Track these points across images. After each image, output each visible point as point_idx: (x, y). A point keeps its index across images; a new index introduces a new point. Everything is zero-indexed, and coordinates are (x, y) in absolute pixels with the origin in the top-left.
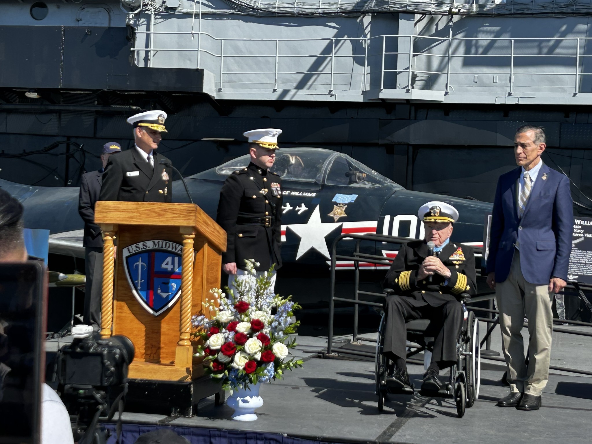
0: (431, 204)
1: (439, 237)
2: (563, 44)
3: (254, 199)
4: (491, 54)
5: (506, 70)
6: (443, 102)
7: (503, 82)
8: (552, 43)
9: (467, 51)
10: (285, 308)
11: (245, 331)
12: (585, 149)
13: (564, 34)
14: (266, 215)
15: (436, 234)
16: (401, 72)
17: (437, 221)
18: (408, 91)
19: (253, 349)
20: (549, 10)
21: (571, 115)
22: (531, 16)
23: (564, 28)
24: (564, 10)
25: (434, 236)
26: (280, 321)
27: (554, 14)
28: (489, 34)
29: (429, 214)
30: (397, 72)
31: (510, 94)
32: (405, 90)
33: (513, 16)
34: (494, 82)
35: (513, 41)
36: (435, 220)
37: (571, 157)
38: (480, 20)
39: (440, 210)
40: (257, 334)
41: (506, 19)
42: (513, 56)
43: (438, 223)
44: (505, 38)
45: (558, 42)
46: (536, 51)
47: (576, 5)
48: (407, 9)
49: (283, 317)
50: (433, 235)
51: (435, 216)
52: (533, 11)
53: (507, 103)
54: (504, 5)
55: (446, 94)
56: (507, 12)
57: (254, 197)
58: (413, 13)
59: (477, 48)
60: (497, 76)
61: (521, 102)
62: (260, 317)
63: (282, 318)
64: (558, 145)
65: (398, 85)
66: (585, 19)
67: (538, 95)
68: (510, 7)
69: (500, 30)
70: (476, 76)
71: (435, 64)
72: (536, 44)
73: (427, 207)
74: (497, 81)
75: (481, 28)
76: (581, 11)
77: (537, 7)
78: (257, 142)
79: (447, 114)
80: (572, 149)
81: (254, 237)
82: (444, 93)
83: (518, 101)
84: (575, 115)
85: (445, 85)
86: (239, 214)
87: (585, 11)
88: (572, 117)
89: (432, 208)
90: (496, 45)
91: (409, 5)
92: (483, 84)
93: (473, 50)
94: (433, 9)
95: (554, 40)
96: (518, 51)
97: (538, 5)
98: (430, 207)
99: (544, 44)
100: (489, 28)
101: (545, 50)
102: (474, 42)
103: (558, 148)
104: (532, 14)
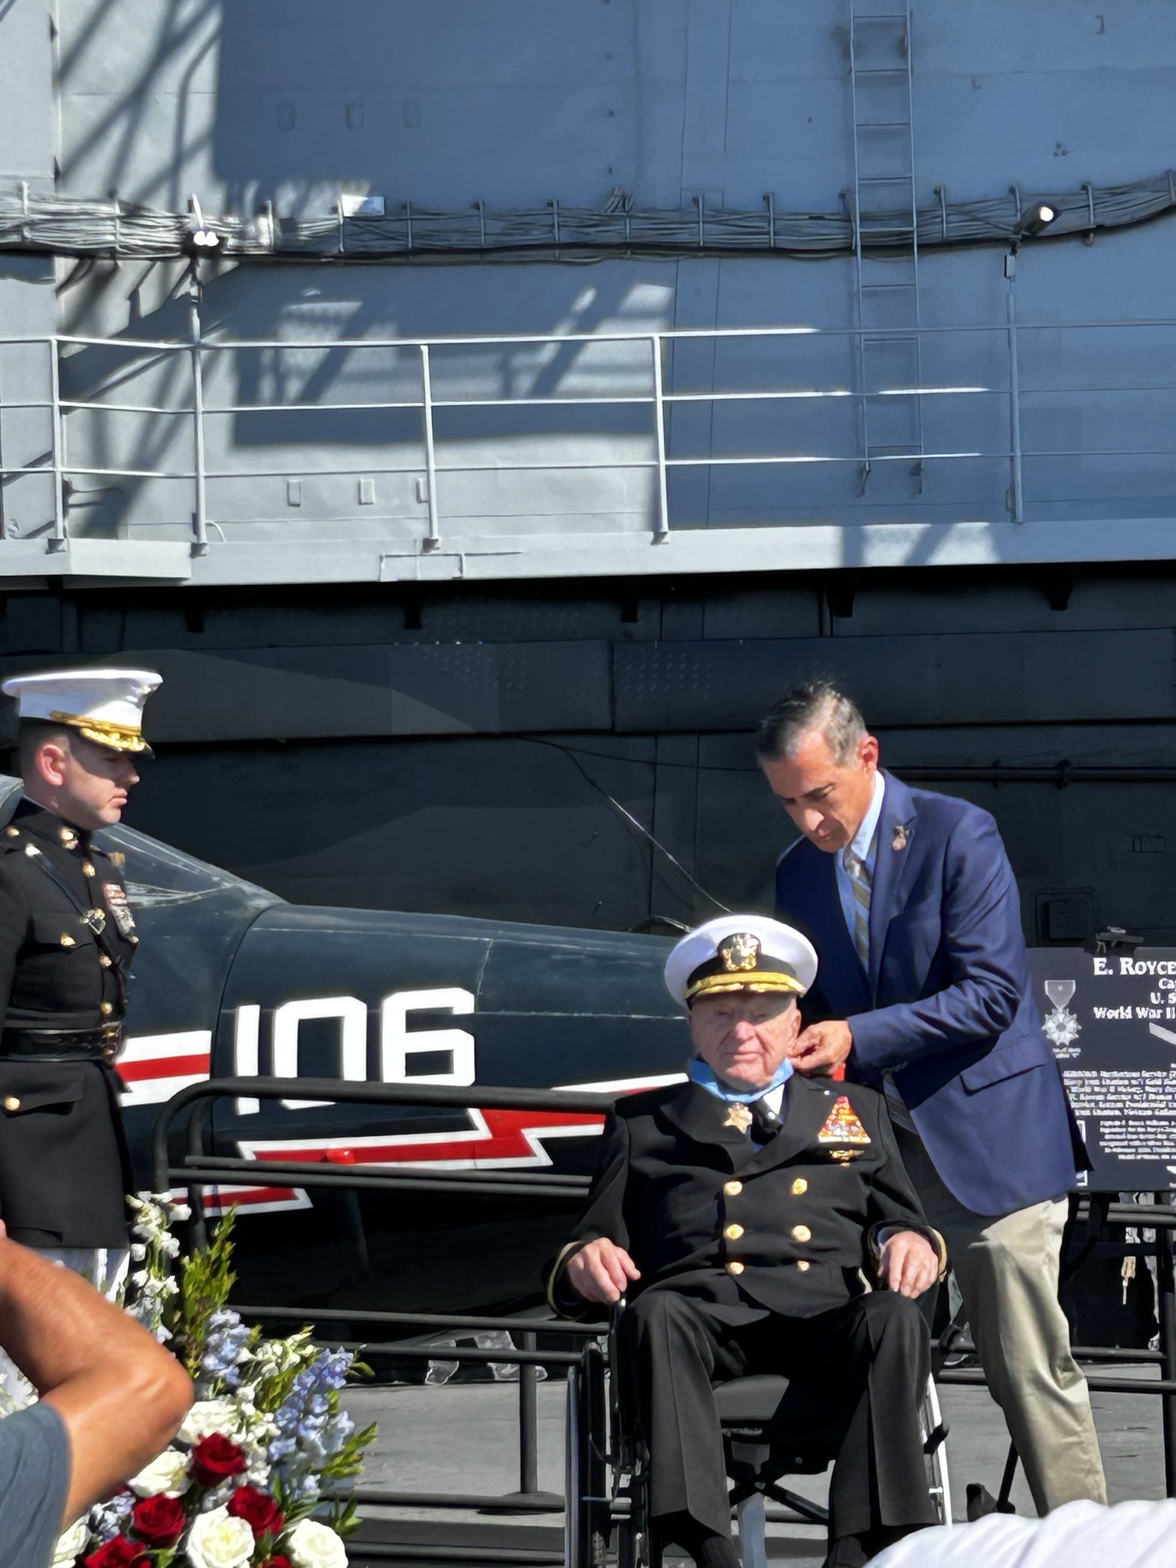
0: (718, 929)
1: (762, 1051)
2: (587, 356)
3: (67, 950)
4: (337, 400)
5: (405, 458)
6: (185, 583)
7: (396, 502)
8: (546, 355)
9: (246, 391)
10: (319, 1376)
11: (168, 1489)
12: (701, 732)
13: (589, 321)
14: (103, 1018)
15: (750, 1038)
16: (14, 476)
17: (753, 987)
18: (53, 545)
19: (224, 1557)
20: (536, 236)
21: (640, 613)
22: (476, 257)
23: (587, 298)
24: (595, 235)
25: (742, 1048)
26: (303, 1433)
27: (557, 252)
28: (321, 328)
29: (716, 966)
30: (5, 476)
31: (428, 544)
32: (41, 541)
33: (412, 259)
34: (360, 503)
35: (425, 350)
36: (746, 984)
37: (654, 764)
38: (289, 277)
39: (759, 946)
40: (223, 1492)
41: (387, 270)
42: (429, 404)
43: (754, 994)
44: (380, 341)
45: (568, 352)
46: (492, 384)
47: (631, 217)
48: (24, 237)
49: (317, 1416)
50: (741, 1042)
51: (742, 970)
52: (483, 241)
53: (420, 577)
54: (378, 219)
55: (196, 550)
56: (391, 246)
57: (68, 941)
58: (47, 253)
59: (280, 379)
60: (371, 480)
61: (474, 571)
62: (221, 1425)
63: (311, 1420)
64: (604, 723)
65: (8, 524)
66: (667, 266)
67: (525, 541)
68: (395, 226)
69: (360, 310)
70: (293, 480)
71: (124, 438)
72: (493, 359)
73: (703, 942)
74: (374, 499)
75: (294, 307)
76: (652, 236)
77: (496, 226)
78: (72, 722)
79: (195, 626)
80: (654, 734)
81: (63, 1108)
82: (185, 547)
83: (461, 570)
84: (656, 614)
85: (189, 520)
86: (9, 1017)
87: (667, 239)
88: (648, 620)
89: (727, 942)
90: (351, 365)
91: (32, 224)
92: (322, 512)
93: (267, 387)
94: (123, 239)
95: (553, 345)
96: (444, 387)
97: (498, 217)
98: (717, 939)
99: (519, 360)
100: (318, 307)
101: (525, 382)
102: (267, 358)
103: (611, 732)
104: (482, 251)
